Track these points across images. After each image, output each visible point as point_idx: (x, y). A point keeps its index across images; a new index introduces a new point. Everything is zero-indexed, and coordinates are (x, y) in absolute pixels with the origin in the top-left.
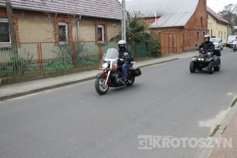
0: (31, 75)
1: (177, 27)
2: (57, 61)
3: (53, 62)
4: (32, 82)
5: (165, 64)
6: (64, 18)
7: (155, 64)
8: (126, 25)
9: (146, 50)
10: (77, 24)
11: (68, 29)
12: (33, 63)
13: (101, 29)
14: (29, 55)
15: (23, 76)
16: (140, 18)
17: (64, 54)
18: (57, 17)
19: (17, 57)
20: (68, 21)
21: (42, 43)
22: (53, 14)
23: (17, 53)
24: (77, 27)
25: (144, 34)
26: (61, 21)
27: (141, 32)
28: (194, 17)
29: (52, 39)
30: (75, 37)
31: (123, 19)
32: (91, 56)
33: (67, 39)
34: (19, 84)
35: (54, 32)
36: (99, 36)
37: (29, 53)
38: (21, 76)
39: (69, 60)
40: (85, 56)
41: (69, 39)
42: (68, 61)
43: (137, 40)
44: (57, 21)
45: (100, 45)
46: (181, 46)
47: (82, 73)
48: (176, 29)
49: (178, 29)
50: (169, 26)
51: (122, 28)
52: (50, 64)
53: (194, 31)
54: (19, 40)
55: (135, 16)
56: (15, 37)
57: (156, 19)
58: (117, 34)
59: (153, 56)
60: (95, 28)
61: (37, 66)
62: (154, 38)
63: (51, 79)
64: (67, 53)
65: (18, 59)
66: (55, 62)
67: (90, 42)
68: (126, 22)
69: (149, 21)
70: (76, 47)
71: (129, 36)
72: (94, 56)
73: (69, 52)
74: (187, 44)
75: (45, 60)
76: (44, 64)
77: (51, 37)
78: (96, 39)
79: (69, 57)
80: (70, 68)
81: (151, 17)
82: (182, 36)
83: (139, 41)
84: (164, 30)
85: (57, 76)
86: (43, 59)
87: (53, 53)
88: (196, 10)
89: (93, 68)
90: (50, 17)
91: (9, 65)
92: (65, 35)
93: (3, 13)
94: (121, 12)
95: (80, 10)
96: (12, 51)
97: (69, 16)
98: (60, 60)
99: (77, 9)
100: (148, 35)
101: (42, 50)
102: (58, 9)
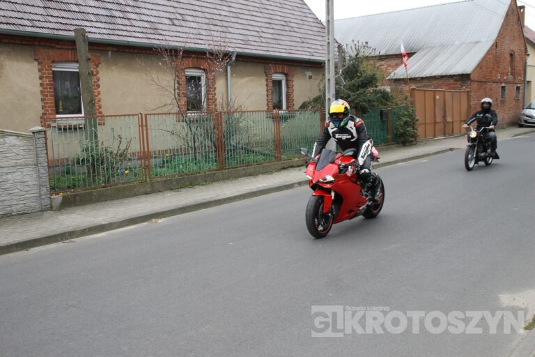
0: (125, 186)
1: (454, 75)
2: (182, 154)
3: (173, 156)
4: (126, 201)
5: (424, 160)
6: (197, 61)
7: (403, 161)
8: (337, 73)
9: (382, 130)
10: (227, 70)
11: (206, 84)
12: (130, 160)
13: (279, 82)
14: (120, 142)
16: (367, 58)
17: (196, 140)
18: (183, 57)
19: (97, 146)
20: (205, 66)
21: (150, 114)
22: (173, 52)
23: (96, 136)
24: (227, 79)
25: (376, 92)
26: (191, 66)
27: (371, 89)
28: (494, 52)
29: (171, 107)
30: (221, 101)
31: (329, 60)
32: (257, 143)
33: (205, 106)
34: (99, 205)
35: (177, 91)
36: (275, 100)
37: (121, 138)
38: (104, 187)
39: (209, 151)
40: (242, 144)
41: (208, 105)
42: (206, 156)
43: (361, 106)
44: (183, 67)
45: (277, 119)
46: (463, 119)
47: (237, 181)
48: (452, 81)
49: (456, 80)
50: (434, 74)
51: (327, 80)
52: (167, 162)
53: (494, 84)
54: (101, 110)
55: (355, 54)
56: (92, 103)
57: (405, 59)
58: (316, 94)
59: (398, 143)
60: (267, 80)
61: (138, 166)
62: (399, 103)
63: (169, 195)
64: (204, 137)
65: (97, 150)
66: (176, 157)
67: (258, 111)
68: (336, 67)
69: (389, 63)
70: (224, 125)
72: (262, 144)
73: (208, 134)
75: (155, 152)
76: (153, 161)
77: (169, 101)
78: (267, 104)
79: (209, 147)
80: (210, 170)
81: (394, 53)
82: (464, 96)
83: (366, 108)
84: (423, 84)
85: (181, 188)
86: (150, 150)
87: (172, 136)
88: (498, 36)
89: (261, 169)
90: (167, 59)
91: (78, 163)
92: (200, 96)
93: (70, 52)
94: (325, 43)
95: (234, 41)
96: (86, 134)
97: (208, 55)
98: (189, 153)
99: (227, 40)
100: (386, 97)
101: (149, 131)
102: (185, 40)
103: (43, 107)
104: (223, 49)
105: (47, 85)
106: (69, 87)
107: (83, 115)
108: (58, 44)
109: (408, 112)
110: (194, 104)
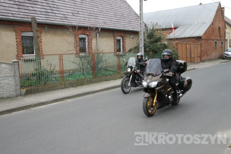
0: (53, 85)
1: (195, 37)
2: (78, 71)
3: (74, 72)
4: (54, 92)
6: (84, 31)
8: (144, 36)
10: (97, 35)
11: (88, 41)
12: (55, 74)
13: (119, 40)
15: (46, 86)
16: (157, 30)
17: (84, 65)
18: (78, 29)
19: (41, 68)
20: (88, 33)
21: (64, 54)
22: (74, 27)
23: (40, 64)
24: (97, 39)
25: (161, 44)
26: (81, 33)
27: (159, 43)
28: (212, 27)
29: (73, 51)
30: (94, 48)
31: (141, 31)
32: (110, 67)
33: (88, 51)
34: (41, 94)
35: (75, 44)
36: (118, 48)
37: (51, 65)
38: (44, 86)
39: (89, 70)
40: (104, 67)
41: (89, 50)
42: (88, 72)
43: (155, 50)
44: (78, 34)
45: (119, 56)
46: (198, 56)
47: (101, 83)
48: (194, 39)
49: (196, 39)
50: (186, 36)
51: (140, 39)
52: (71, 75)
53: (212, 41)
54: (42, 52)
55: (152, 28)
56: (38, 49)
57: (173, 30)
58: (135, 45)
60: (114, 39)
61: (58, 77)
63: (72, 89)
64: (87, 64)
65: (41, 70)
66: (75, 73)
67: (109, 53)
68: (144, 34)
69: (166, 32)
70: (96, 59)
71: (147, 47)
72: (112, 67)
73: (89, 63)
74: (205, 54)
75: (66, 70)
76: (65, 75)
77: (72, 49)
78: (114, 50)
79: (89, 68)
80: (90, 78)
81: (169, 28)
82: (199, 46)
83: (157, 51)
84: (181, 41)
85: (77, 86)
86: (64, 70)
87: (73, 63)
88: (213, 20)
89: (112, 78)
90: (71, 30)
91: (33, 75)
92: (85, 46)
93: (29, 27)
94: (139, 24)
95: (100, 23)
96: (36, 62)
97: (89, 29)
98: (81, 71)
99: (97, 22)
100: (165, 46)
101: (63, 61)
102: (79, 22)
103: (17, 51)
104: (95, 26)
105: (19, 41)
106: (29, 42)
107: (35, 55)
108: (24, 24)
109: (175, 53)
110: (83, 50)
